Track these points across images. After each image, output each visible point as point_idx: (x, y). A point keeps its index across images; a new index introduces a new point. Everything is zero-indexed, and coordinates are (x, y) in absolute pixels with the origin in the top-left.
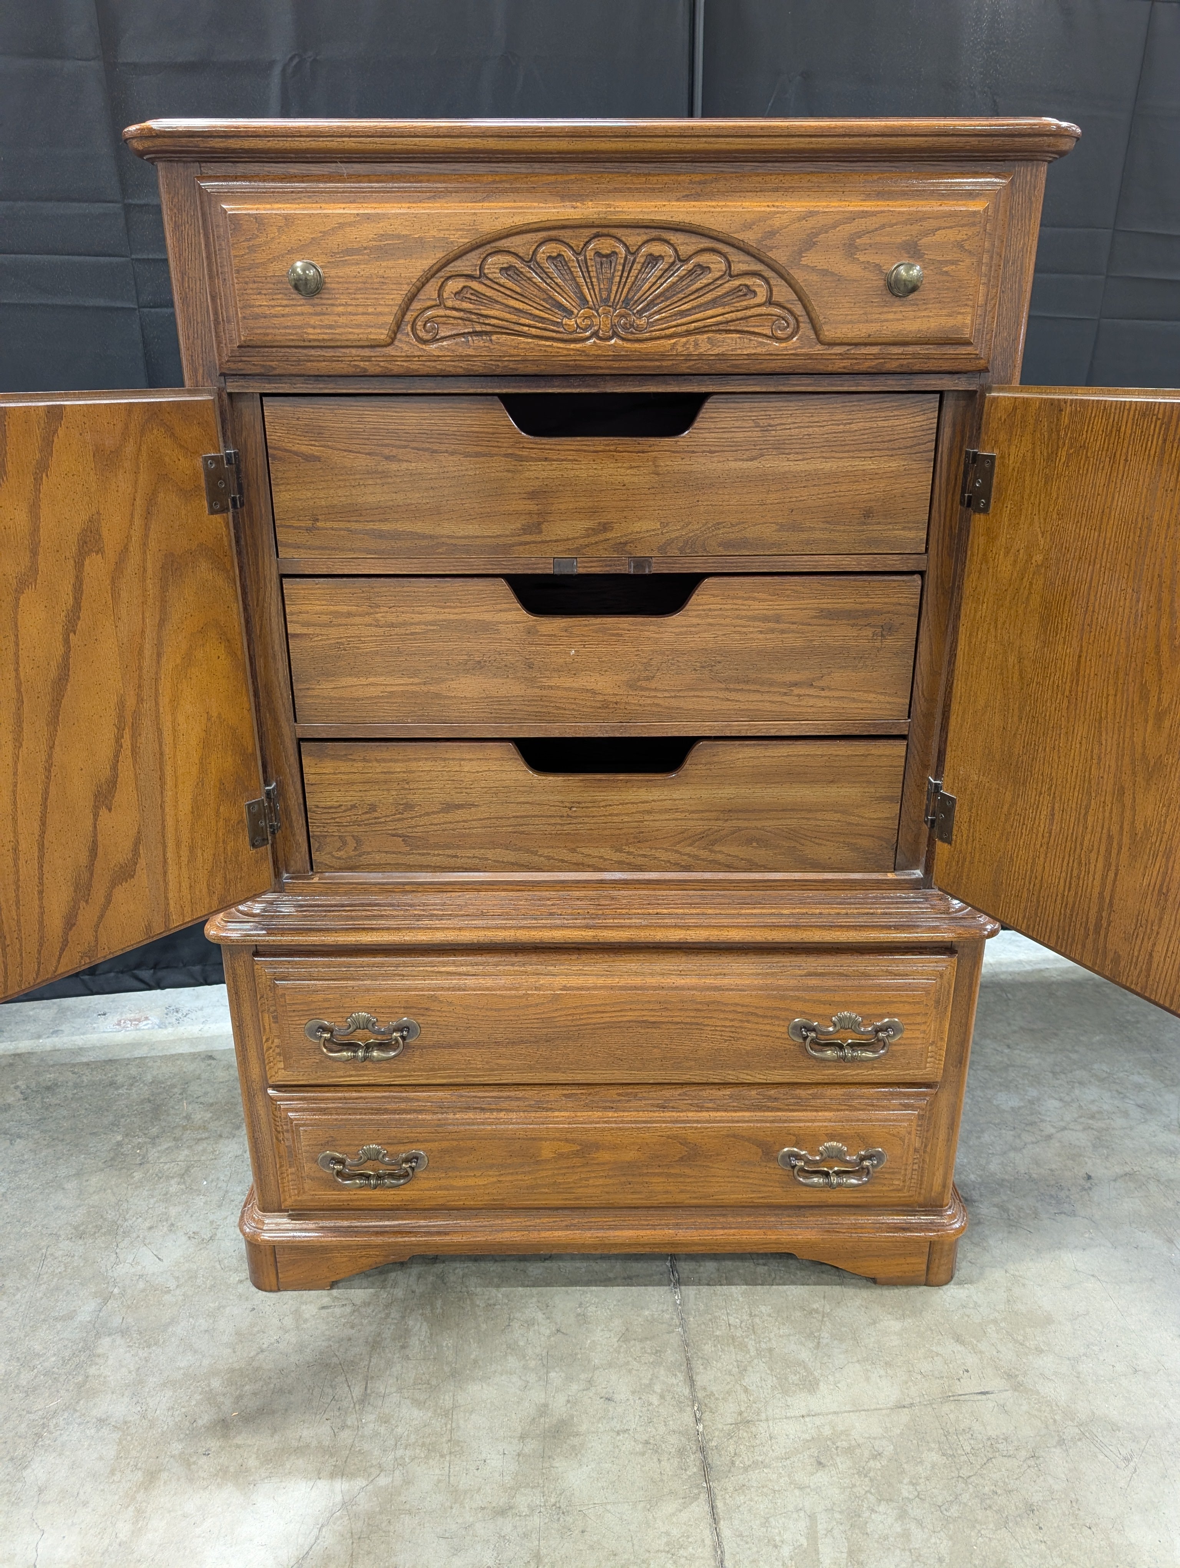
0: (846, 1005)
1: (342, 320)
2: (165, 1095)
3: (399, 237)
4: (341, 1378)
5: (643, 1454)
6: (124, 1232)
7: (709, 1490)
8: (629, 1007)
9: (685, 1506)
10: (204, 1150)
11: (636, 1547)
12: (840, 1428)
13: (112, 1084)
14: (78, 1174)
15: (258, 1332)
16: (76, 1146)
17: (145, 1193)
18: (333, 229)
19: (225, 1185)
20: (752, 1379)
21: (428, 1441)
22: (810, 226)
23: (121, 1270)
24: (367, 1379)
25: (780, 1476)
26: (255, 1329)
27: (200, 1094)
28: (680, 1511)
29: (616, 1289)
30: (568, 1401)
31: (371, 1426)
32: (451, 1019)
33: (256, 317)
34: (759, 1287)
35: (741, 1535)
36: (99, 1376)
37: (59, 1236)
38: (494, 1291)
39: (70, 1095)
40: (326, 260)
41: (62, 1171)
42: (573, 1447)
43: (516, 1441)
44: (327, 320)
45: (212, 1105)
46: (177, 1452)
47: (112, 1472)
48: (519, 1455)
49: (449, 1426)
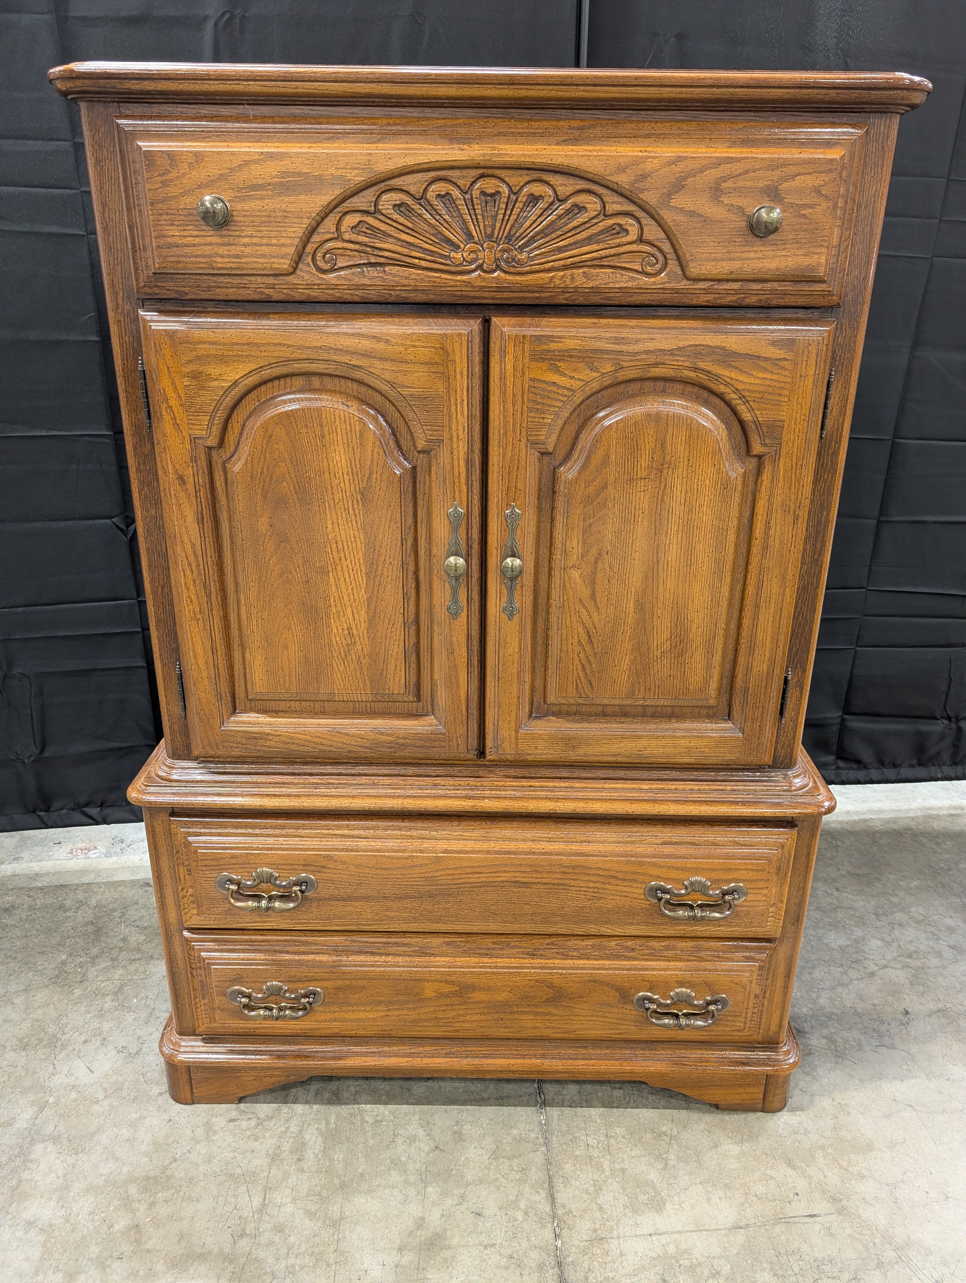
0: (697, 871)
1: (248, 250)
2: (105, 919)
3: (300, 174)
4: (243, 1189)
5: (507, 1268)
6: (62, 1045)
8: (503, 869)
10: (136, 970)
12: (683, 1247)
13: (61, 907)
14: (27, 990)
15: (173, 1142)
16: (26, 964)
17: (83, 1009)
18: (239, 166)
19: (152, 1003)
20: (606, 1198)
21: (316, 1250)
22: (679, 170)
23: (58, 1080)
24: (267, 1189)
26: (171, 1140)
27: (136, 918)
29: (489, 1108)
30: (443, 1215)
31: (267, 1234)
32: (344, 876)
33: (169, 246)
34: (615, 1110)
36: (31, 1180)
37: (6, 1047)
38: (381, 1107)
39: (24, 917)
41: (13, 987)
42: (445, 1260)
43: (394, 1253)
44: (234, 250)
45: (146, 928)
46: (93, 1256)
47: (36, 1273)
48: (397, 1266)
49: (336, 1237)
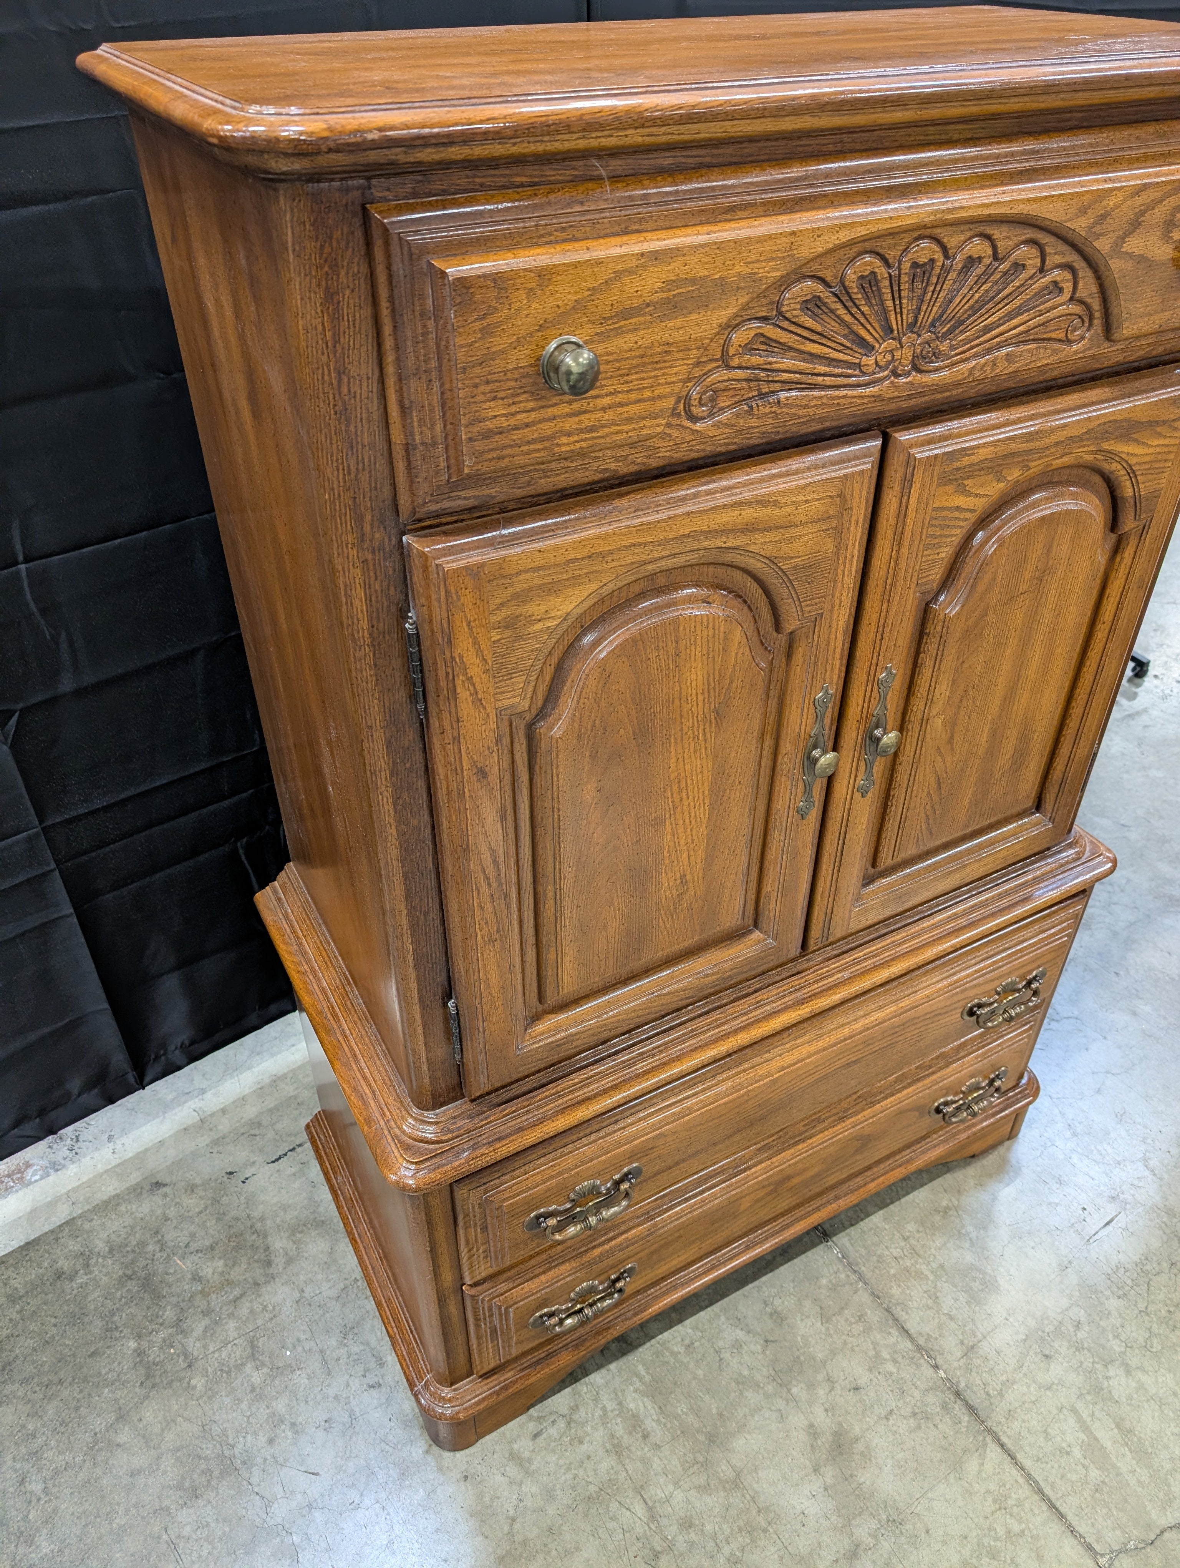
2: (142, 1262)
4: (614, 1506)
5: (919, 1427)
6: (244, 1463)
7: (990, 1431)
9: (982, 1457)
10: (252, 1312)
11: (976, 1520)
12: (1039, 1314)
13: (59, 1275)
14: (122, 1417)
15: (492, 1500)
16: (85, 1380)
17: (227, 1400)
18: (606, 281)
19: (312, 1344)
20: (947, 1303)
21: (741, 1523)
22: (1140, 202)
23: (281, 1510)
24: (639, 1490)
25: (1028, 1386)
26: (487, 1499)
27: (186, 1240)
28: (983, 1464)
29: (782, 1269)
30: (826, 1410)
31: (680, 1538)
32: (674, 1146)
33: (487, 435)
34: (891, 1206)
35: (1039, 1459)
37: (168, 1509)
38: (679, 1327)
39: (15, 1316)
40: (592, 331)
41: (97, 1423)
42: (862, 1454)
43: (813, 1477)
45: (212, 1248)
48: (826, 1489)
49: (748, 1496)
